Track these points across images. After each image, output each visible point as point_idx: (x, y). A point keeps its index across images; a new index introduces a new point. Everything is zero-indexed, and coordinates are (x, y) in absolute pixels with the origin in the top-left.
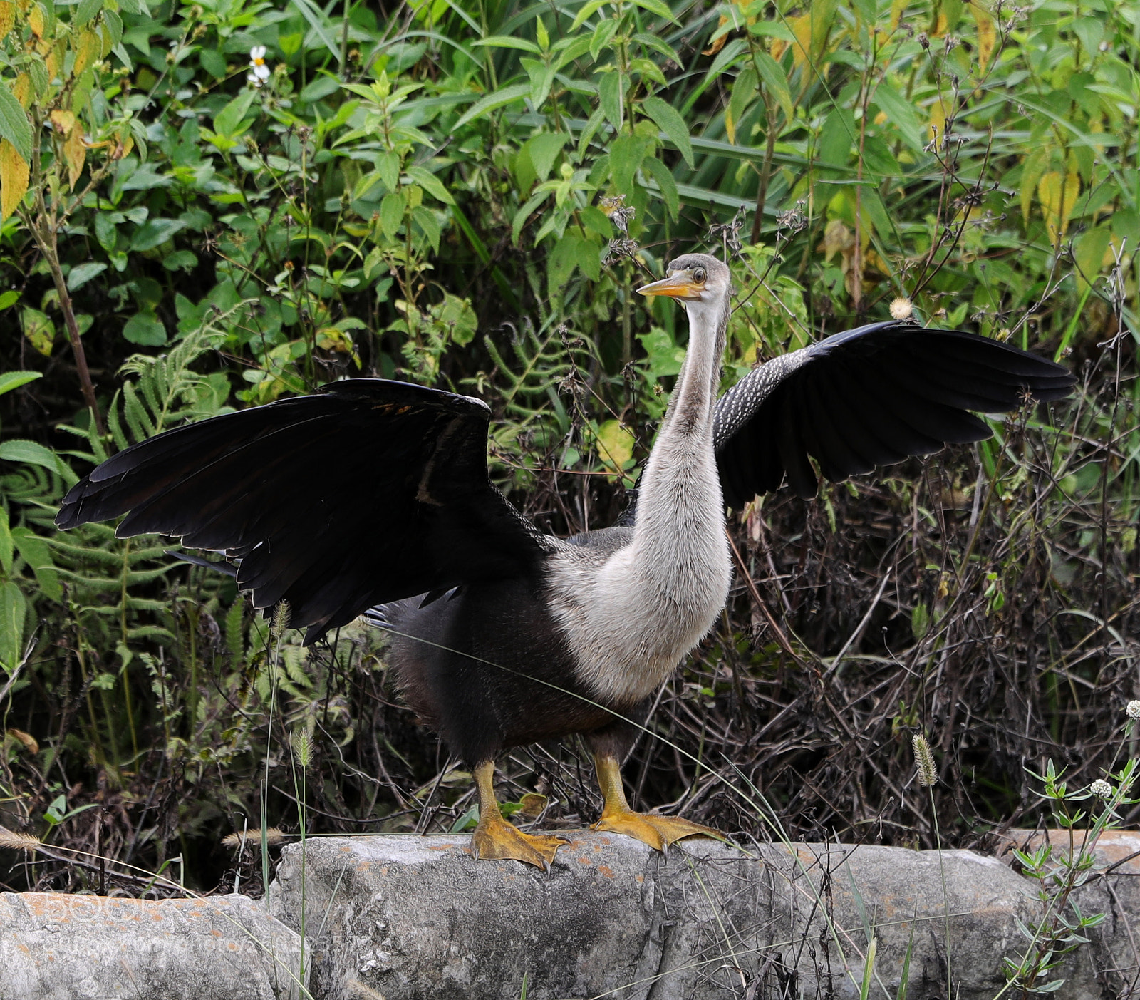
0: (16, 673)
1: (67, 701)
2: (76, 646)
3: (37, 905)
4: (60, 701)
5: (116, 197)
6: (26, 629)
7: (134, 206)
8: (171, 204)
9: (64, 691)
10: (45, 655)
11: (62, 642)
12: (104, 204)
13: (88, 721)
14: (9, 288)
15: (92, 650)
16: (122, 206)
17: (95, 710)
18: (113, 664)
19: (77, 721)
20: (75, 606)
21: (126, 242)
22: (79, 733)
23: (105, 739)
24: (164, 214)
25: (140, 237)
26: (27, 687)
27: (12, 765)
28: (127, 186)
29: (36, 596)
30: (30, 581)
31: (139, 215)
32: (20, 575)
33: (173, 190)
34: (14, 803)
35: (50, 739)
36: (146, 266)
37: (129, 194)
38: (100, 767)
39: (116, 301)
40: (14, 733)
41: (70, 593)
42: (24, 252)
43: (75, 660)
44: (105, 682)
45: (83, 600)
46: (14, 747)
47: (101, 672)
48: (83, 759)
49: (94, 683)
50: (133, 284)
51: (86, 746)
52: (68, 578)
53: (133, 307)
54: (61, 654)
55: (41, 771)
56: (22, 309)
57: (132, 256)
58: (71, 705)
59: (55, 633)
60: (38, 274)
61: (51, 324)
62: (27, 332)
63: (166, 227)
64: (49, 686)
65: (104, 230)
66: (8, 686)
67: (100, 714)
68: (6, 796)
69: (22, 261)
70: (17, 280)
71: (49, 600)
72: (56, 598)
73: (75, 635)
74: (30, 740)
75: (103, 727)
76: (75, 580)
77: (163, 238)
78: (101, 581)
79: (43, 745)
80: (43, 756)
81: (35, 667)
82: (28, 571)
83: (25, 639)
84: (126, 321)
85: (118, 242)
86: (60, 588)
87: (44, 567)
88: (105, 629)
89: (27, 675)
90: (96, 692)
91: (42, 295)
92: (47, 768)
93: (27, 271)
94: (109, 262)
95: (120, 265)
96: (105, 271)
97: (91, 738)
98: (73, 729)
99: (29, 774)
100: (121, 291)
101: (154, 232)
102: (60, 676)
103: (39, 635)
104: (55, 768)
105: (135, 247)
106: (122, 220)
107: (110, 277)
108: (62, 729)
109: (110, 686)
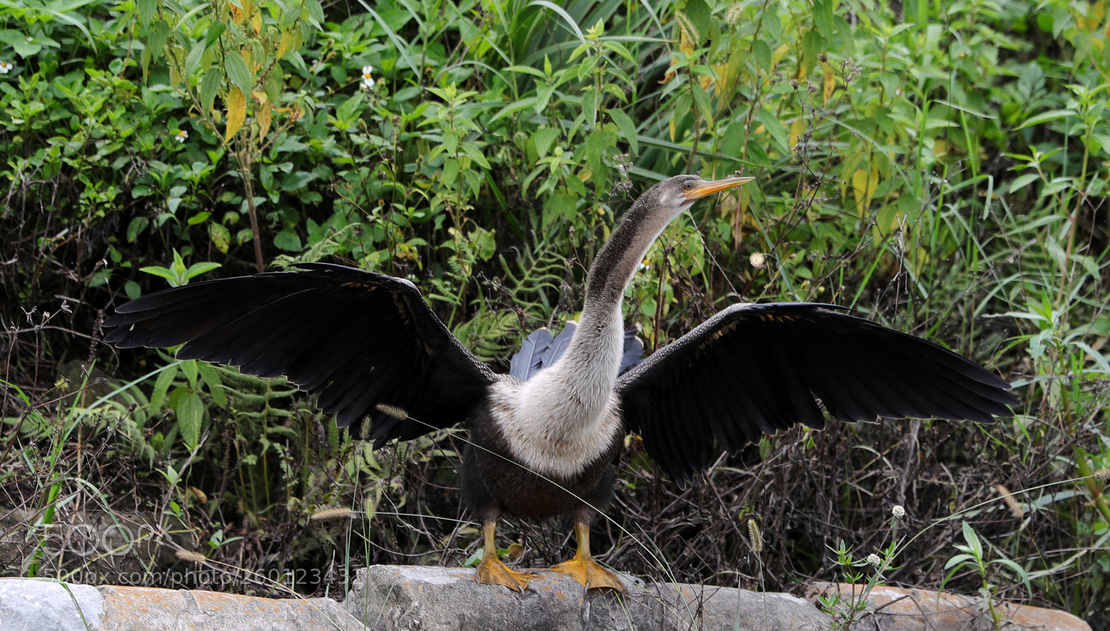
0: (195, 452)
1: (226, 471)
2: (234, 436)
3: (201, 598)
4: (222, 471)
5: (273, 156)
6: (203, 424)
7: (284, 162)
8: (307, 162)
9: (225, 464)
10: (214, 441)
11: (226, 434)
12: (266, 160)
13: (239, 484)
14: (203, 210)
15: (244, 439)
16: (277, 162)
17: (244, 478)
18: (257, 449)
19: (232, 484)
20: (235, 411)
21: (278, 185)
22: (233, 492)
23: (249, 496)
24: (303, 169)
25: (289, 181)
26: (202, 461)
27: (190, 510)
28: (281, 149)
29: (210, 404)
30: (207, 395)
31: (287, 168)
32: (201, 391)
33: (309, 153)
34: (190, 533)
35: (214, 494)
36: (290, 201)
37: (282, 154)
38: (245, 513)
39: (271, 222)
40: (192, 490)
41: (232, 403)
42: (214, 187)
43: (233, 446)
44: (251, 460)
45: (240, 408)
46: (192, 498)
47: (249, 454)
48: (235, 508)
49: (244, 461)
50: (281, 212)
51: (237, 499)
52: (231, 393)
53: (280, 227)
54: (224, 441)
55: (208, 514)
56: (211, 223)
57: (283, 194)
58: (229, 474)
59: (221, 428)
60: (222, 202)
61: (228, 234)
62: (213, 238)
63: (305, 177)
64: (215, 461)
65: (266, 176)
66: (189, 461)
67: (247, 480)
68: (185, 529)
69: (212, 193)
70: (208, 205)
71: (218, 407)
72: (223, 405)
73: (234, 430)
74: (202, 495)
75: (248, 488)
76: (237, 395)
77: (302, 184)
78: (252, 396)
79: (210, 497)
80: (209, 505)
81: (208, 448)
82: (206, 388)
83: (202, 430)
84: (275, 234)
85: (274, 184)
86: (226, 399)
87: (217, 385)
88: (253, 426)
89: (202, 453)
90: (245, 466)
91: (223, 215)
92: (211, 512)
93: (214, 200)
94: (267, 196)
95: (275, 199)
96: (265, 203)
97: (241, 495)
98: (230, 488)
99: (200, 516)
100: (274, 215)
101: (298, 180)
102: (223, 455)
103: (211, 429)
104: (217, 512)
105: (284, 189)
106: (276, 170)
107: (268, 206)
108: (222, 489)
109: (254, 463)
